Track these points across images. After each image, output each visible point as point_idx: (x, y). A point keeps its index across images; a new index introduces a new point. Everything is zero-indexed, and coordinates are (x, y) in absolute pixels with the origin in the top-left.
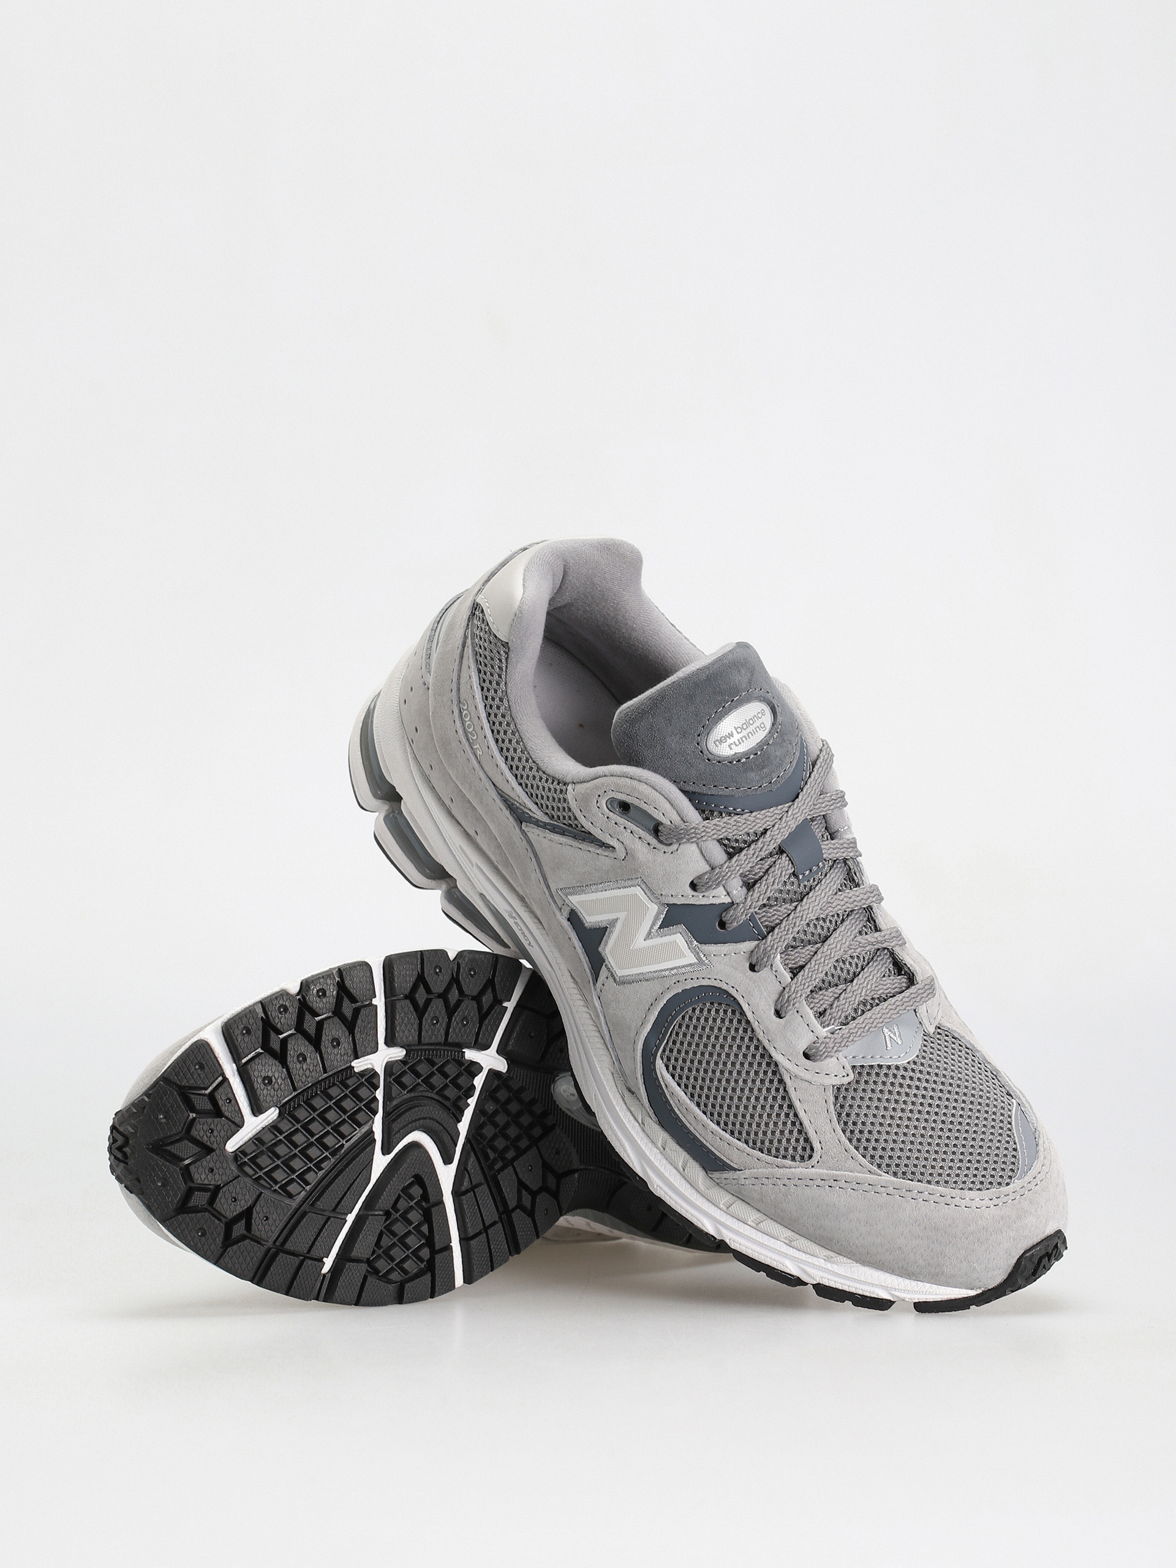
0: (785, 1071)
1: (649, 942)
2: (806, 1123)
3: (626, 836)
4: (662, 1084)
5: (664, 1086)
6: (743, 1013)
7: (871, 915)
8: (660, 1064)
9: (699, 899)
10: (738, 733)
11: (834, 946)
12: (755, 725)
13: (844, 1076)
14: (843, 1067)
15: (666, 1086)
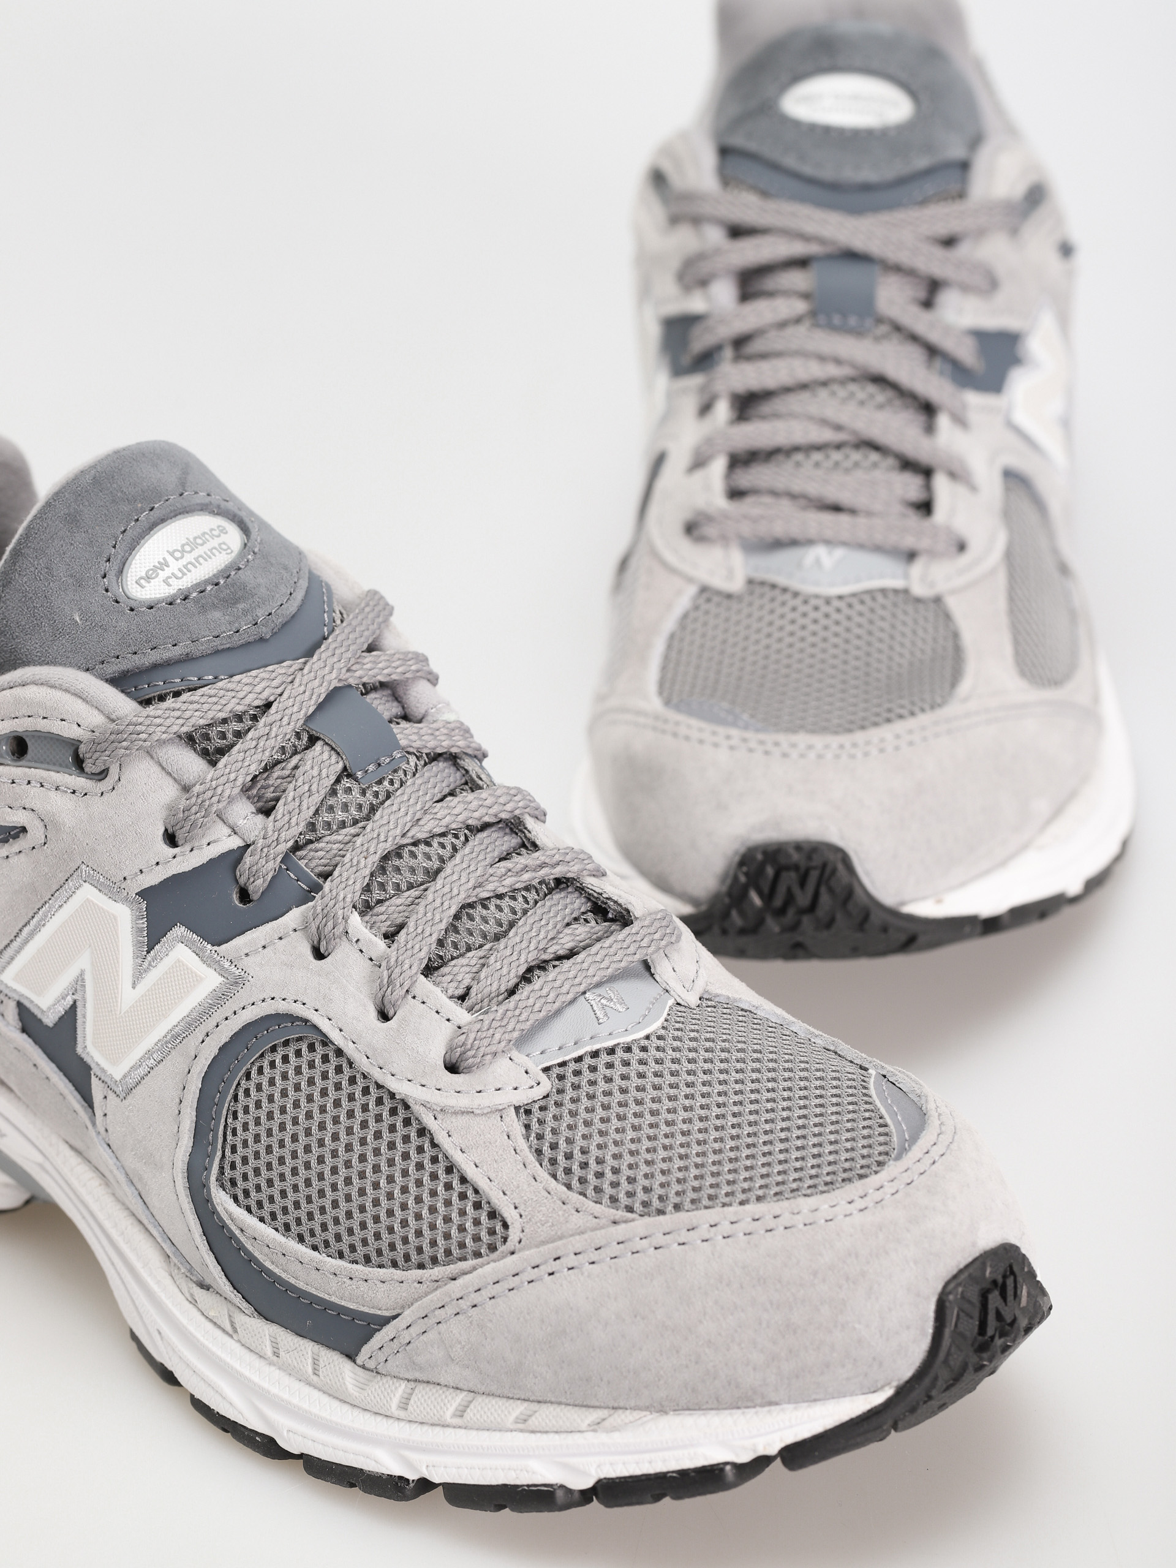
0: (422, 1109)
1: (143, 986)
2: (482, 1184)
3: (34, 796)
4: (233, 1228)
5: (237, 1232)
6: (326, 1042)
7: (526, 837)
8: (222, 1200)
9: (187, 860)
10: (177, 559)
11: (455, 877)
12: (209, 546)
13: (532, 1087)
14: (527, 1072)
15: (242, 1231)
